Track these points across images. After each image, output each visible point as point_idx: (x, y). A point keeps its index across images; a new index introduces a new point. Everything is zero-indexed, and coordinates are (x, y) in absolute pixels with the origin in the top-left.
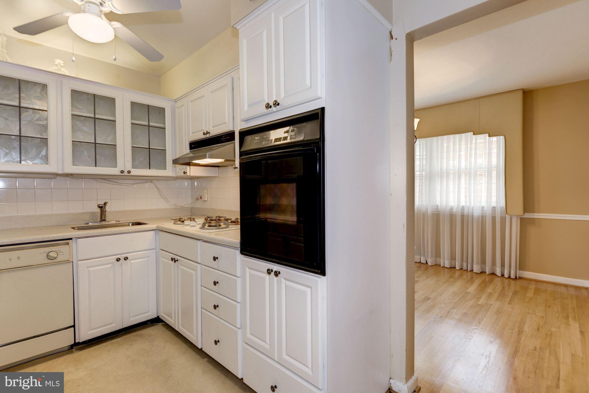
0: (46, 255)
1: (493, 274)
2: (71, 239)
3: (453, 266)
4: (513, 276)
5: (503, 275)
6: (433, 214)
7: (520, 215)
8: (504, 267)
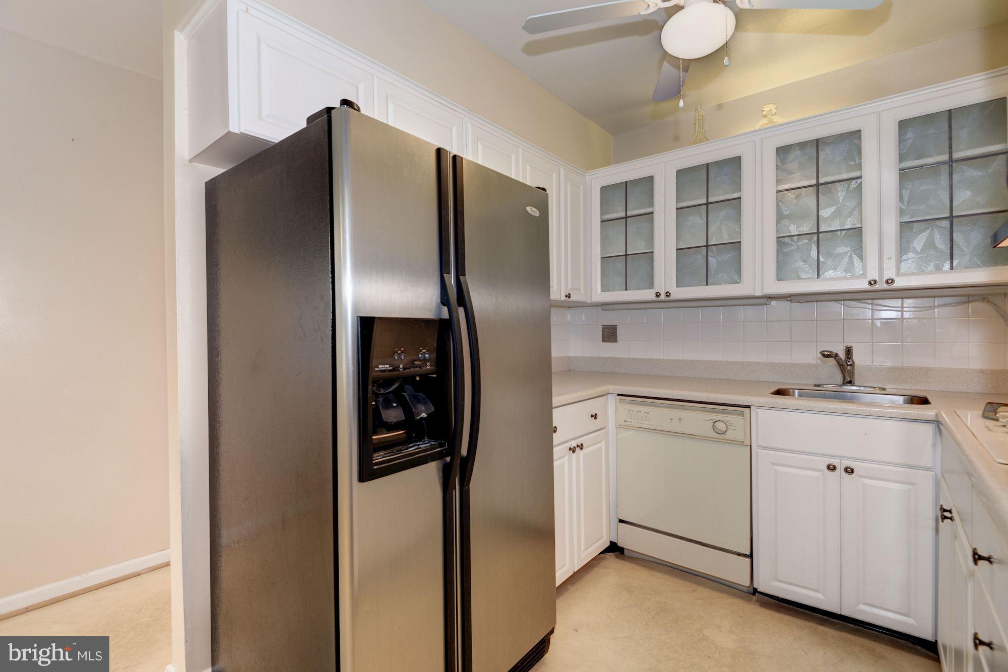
0: (712, 424)
2: (749, 407)
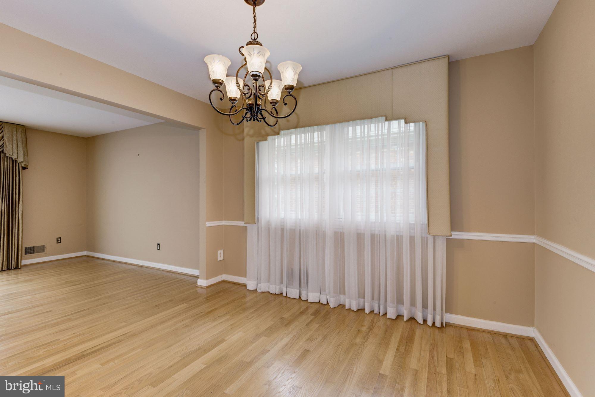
1: (412, 319)
3: (360, 308)
4: (438, 324)
5: (425, 321)
6: (336, 233)
7: (447, 236)
8: (427, 308)
